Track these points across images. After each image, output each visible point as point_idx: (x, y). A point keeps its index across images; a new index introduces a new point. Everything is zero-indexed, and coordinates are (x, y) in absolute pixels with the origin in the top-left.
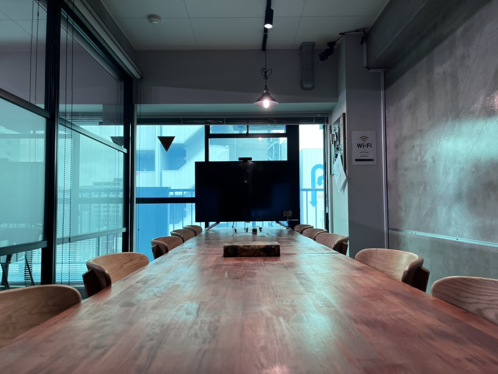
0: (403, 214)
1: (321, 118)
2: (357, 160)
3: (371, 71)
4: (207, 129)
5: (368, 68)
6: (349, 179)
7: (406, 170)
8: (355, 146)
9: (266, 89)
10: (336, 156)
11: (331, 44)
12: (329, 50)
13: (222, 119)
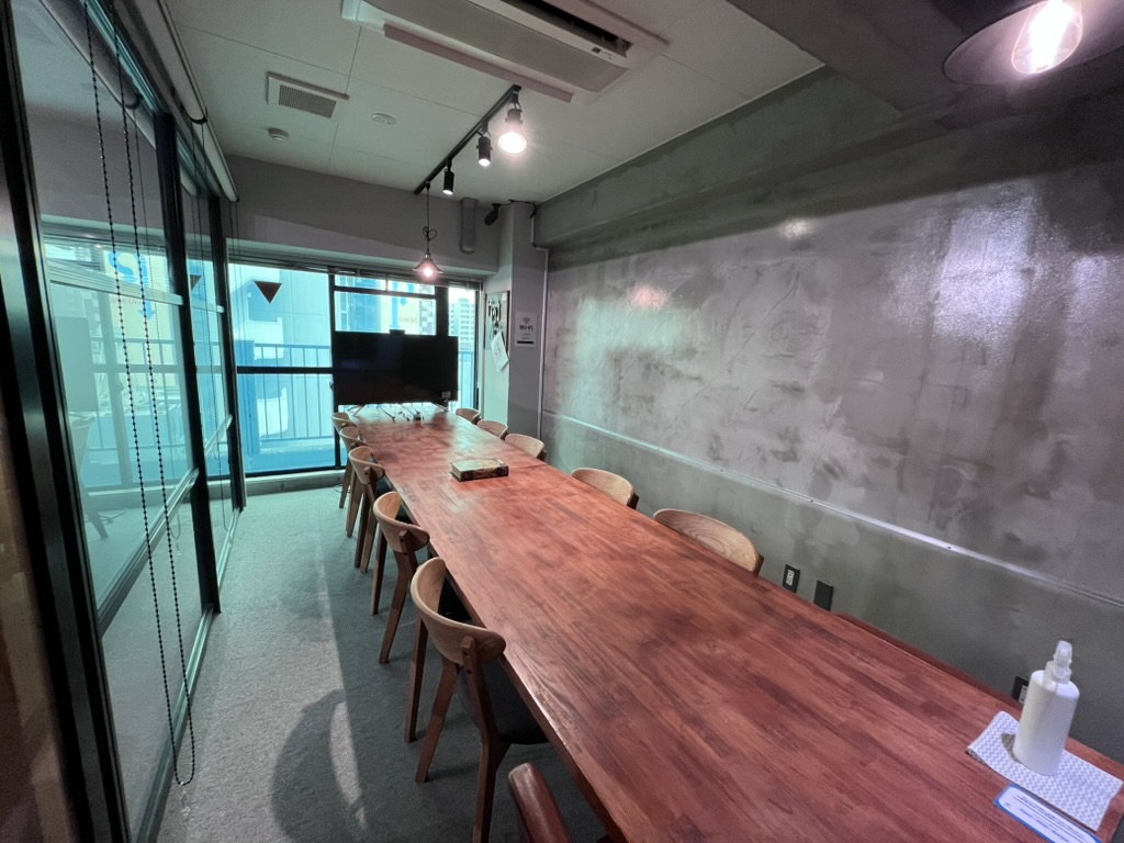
0: (560, 400)
1: (476, 284)
2: (519, 342)
3: (538, 249)
4: (332, 280)
5: (534, 245)
6: (511, 361)
7: (567, 360)
8: (517, 329)
9: (429, 254)
10: (495, 333)
11: (496, 206)
12: (494, 213)
13: (355, 270)
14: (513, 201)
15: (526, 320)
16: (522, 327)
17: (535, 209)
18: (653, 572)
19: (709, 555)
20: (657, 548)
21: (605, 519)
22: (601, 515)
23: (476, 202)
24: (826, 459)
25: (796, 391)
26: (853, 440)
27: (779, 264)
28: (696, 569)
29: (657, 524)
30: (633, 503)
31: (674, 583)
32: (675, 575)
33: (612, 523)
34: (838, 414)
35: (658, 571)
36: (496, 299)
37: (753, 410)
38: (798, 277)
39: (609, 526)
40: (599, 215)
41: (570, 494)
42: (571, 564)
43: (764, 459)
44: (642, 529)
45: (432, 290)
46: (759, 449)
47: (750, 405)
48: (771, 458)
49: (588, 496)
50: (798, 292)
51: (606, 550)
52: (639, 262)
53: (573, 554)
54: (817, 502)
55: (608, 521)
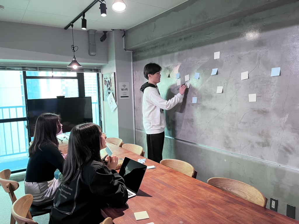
1: (97, 70)
2: (121, 97)
3: (127, 51)
4: (24, 73)
5: (125, 50)
6: (118, 107)
8: (120, 90)
9: (74, 58)
10: (109, 93)
11: (105, 32)
12: (105, 36)
13: (36, 68)
14: (113, 30)
15: (124, 86)
16: (122, 90)
17: (125, 33)
18: (216, 212)
19: (240, 200)
20: (214, 199)
21: (184, 185)
22: (181, 184)
23: (95, 31)
24: (285, 145)
25: (264, 112)
26: (296, 134)
27: (249, 53)
28: (236, 208)
29: (210, 185)
30: (195, 176)
31: (228, 217)
32: (227, 212)
33: (188, 188)
34: (287, 123)
35: (218, 212)
36: (108, 77)
37: (244, 123)
38: (259, 59)
39: (186, 189)
40: (158, 34)
41: (163, 174)
42: (174, 212)
43: (253, 146)
44: (203, 189)
45: (75, 74)
46: (249, 141)
47: (242, 121)
48: (256, 146)
49: (171, 174)
50: (260, 66)
51: (189, 203)
52: (179, 55)
53: (174, 207)
54: (282, 166)
55: (186, 187)
